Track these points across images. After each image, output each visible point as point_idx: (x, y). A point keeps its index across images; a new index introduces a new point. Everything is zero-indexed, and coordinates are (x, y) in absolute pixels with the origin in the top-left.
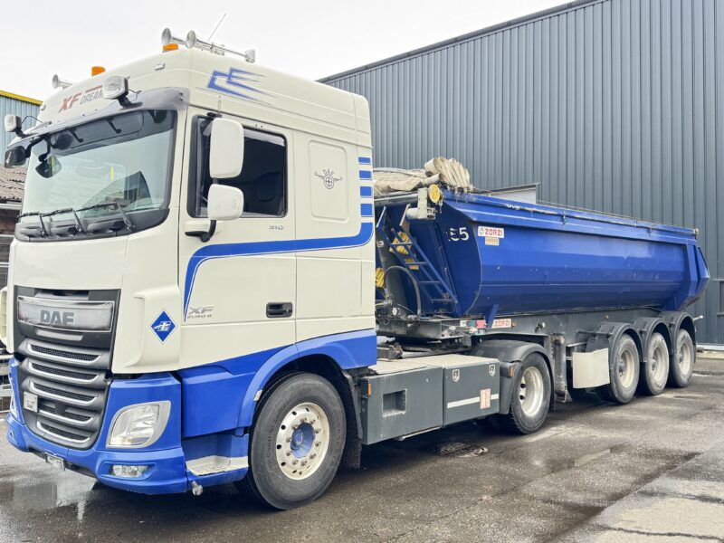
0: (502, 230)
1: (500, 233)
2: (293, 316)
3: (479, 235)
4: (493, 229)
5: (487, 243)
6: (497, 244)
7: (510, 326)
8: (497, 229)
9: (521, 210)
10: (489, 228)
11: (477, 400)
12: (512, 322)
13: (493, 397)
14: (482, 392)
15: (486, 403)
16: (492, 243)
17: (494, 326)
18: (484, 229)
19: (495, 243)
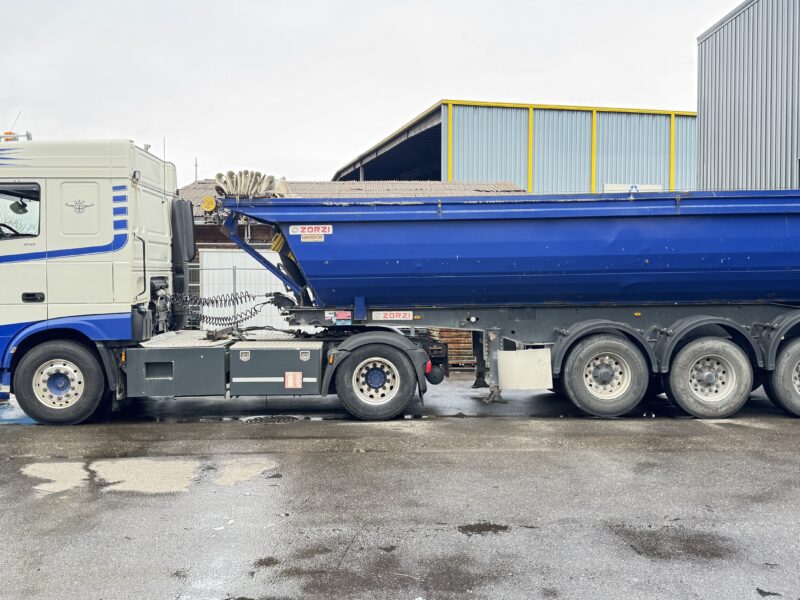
0: (331, 227)
1: (329, 229)
2: (45, 301)
3: (291, 233)
4: (314, 226)
5: (303, 240)
6: (322, 240)
7: (411, 318)
8: (321, 226)
9: (351, 205)
10: (307, 226)
11: (281, 379)
12: (414, 315)
13: (306, 380)
14: (287, 373)
15: (295, 384)
16: (312, 240)
17: (382, 318)
18: (299, 227)
19: (317, 240)
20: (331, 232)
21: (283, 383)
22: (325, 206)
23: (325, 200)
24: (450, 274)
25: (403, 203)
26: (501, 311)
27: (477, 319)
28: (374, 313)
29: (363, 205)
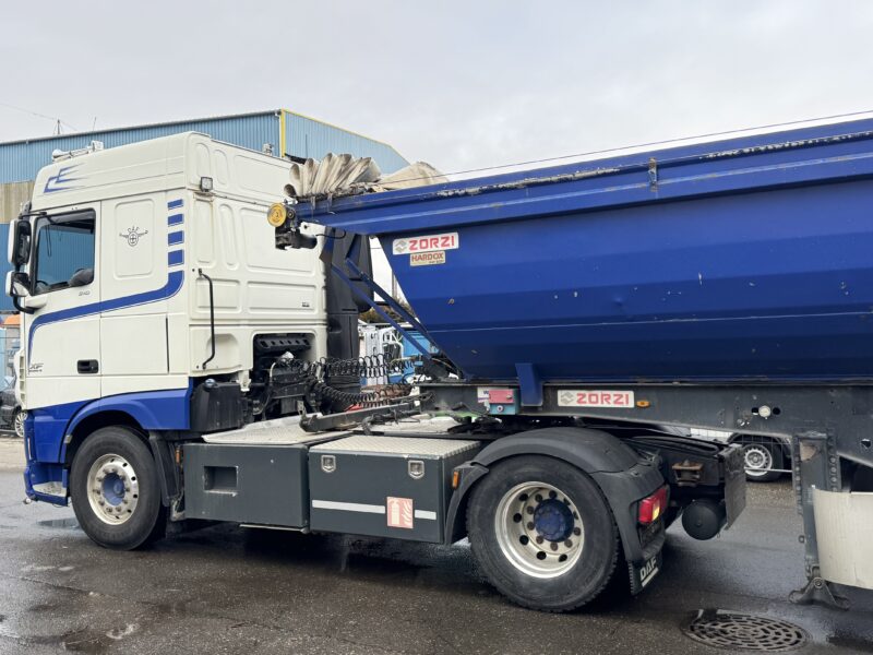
0: (456, 236)
1: (453, 241)
2: (99, 373)
7: (631, 405)
11: (380, 510)
12: (636, 400)
13: (421, 514)
14: (390, 500)
15: (402, 519)
16: (427, 262)
17: (574, 404)
18: (407, 241)
19: (435, 261)
20: (456, 246)
21: (384, 517)
22: (442, 198)
23: (441, 187)
24: (689, 315)
25: (578, 175)
26: (833, 394)
27: (776, 411)
28: (561, 393)
29: (504, 189)
